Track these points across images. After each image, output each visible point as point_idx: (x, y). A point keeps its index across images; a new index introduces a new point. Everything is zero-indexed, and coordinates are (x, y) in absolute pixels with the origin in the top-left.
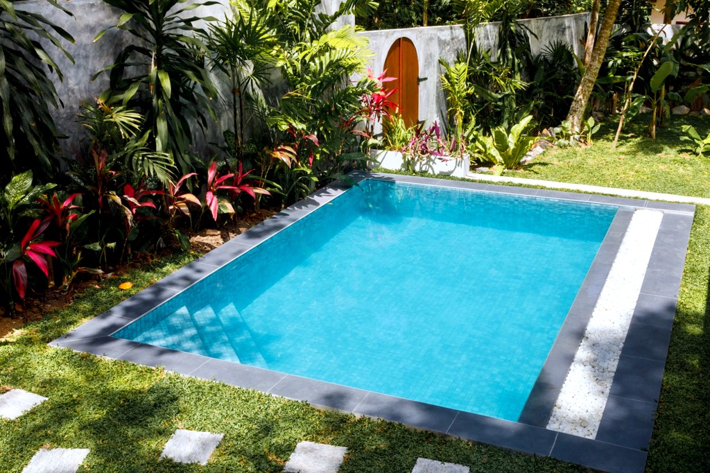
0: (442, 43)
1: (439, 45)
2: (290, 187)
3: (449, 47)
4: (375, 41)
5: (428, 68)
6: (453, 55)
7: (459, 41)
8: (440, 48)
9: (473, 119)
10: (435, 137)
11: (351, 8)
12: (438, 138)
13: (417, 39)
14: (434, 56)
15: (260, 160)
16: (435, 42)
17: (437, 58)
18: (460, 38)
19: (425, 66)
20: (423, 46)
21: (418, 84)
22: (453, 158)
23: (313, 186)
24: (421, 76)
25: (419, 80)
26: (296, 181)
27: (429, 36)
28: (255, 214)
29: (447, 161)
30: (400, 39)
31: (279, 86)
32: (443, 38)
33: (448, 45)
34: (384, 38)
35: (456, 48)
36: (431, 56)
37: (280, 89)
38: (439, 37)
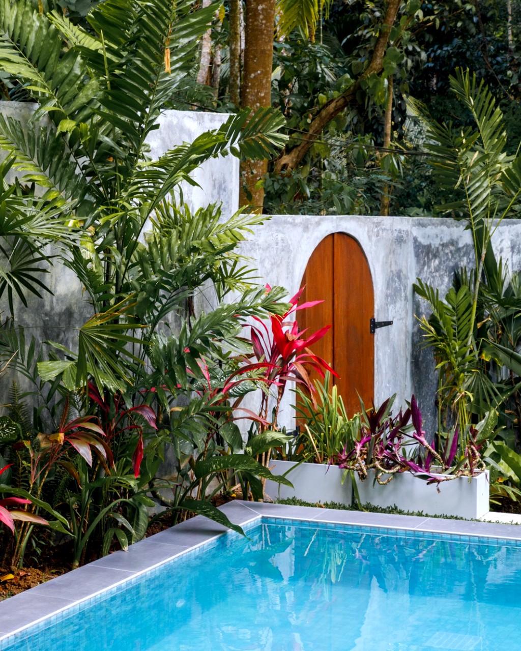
0: (424, 253)
1: (417, 256)
2: (91, 522)
3: (437, 262)
4: (280, 236)
5: (394, 302)
6: (446, 279)
7: (458, 250)
8: (418, 262)
9: (491, 414)
10: (412, 432)
11: (229, 145)
12: (419, 434)
13: (370, 237)
14: (407, 278)
15: (27, 459)
16: (410, 248)
17: (412, 280)
18: (461, 245)
19: (387, 296)
20: (382, 255)
21: (373, 333)
22: (453, 476)
23: (143, 523)
24: (379, 317)
25: (375, 325)
26: (106, 509)
27: (396, 234)
28: (11, 576)
29: (439, 481)
30: (333, 234)
31: (75, 308)
32: (425, 242)
33: (435, 256)
34: (300, 229)
35: (451, 264)
36: (399, 277)
37: (76, 316)
38: (415, 239)
